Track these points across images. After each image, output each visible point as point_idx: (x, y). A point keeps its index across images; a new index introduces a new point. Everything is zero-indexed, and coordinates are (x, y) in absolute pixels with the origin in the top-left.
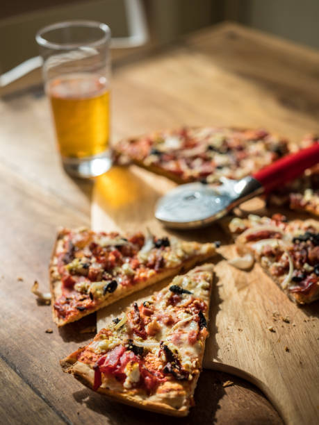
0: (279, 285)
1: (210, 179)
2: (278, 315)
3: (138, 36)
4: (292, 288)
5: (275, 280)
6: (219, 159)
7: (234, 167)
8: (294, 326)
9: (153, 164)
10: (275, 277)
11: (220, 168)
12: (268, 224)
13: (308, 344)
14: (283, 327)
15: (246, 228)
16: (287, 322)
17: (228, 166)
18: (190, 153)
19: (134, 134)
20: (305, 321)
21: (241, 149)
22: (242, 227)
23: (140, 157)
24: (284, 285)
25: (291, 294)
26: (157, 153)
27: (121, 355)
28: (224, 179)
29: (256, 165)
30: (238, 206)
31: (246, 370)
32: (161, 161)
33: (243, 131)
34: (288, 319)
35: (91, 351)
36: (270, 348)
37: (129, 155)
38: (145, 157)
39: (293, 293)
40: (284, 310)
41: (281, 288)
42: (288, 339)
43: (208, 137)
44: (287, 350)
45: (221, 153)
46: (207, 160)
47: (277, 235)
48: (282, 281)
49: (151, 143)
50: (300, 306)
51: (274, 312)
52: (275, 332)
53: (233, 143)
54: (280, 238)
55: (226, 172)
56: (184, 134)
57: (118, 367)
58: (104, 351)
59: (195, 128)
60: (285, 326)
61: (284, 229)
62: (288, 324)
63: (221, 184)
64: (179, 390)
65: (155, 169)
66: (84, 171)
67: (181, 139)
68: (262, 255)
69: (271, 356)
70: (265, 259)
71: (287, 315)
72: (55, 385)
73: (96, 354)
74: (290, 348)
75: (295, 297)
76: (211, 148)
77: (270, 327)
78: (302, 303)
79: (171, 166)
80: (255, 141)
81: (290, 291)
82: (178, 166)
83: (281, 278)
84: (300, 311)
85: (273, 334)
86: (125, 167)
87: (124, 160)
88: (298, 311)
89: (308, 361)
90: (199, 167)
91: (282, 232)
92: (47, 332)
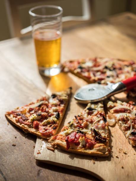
0: (125, 135)
1: (103, 82)
2: (121, 150)
3: (86, 16)
4: (131, 137)
5: (123, 133)
6: (109, 73)
7: (115, 77)
8: (129, 156)
9: (78, 73)
10: (124, 131)
11: (108, 77)
12: (125, 106)
13: (133, 166)
14: (123, 156)
15: (115, 106)
16: (126, 154)
17: (113, 76)
18: (96, 69)
19: (72, 59)
20: (134, 154)
21: (120, 69)
22: (112, 105)
23: (73, 69)
24: (127, 135)
25: (130, 140)
26: (81, 68)
27: (76, 135)
28: (108, 83)
29: (126, 77)
30: (113, 95)
31: (100, 175)
32: (82, 71)
33: (123, 61)
34: (126, 152)
35: (61, 136)
36: (115, 165)
37: (68, 68)
38: (75, 69)
39: (131, 140)
40: (125, 148)
41: (126, 137)
42: (124, 162)
43: (106, 62)
44: (123, 168)
45: (110, 70)
46: (103, 73)
47: (129, 111)
48: (127, 133)
49: (79, 63)
50: (133, 147)
51: (120, 148)
52: (118, 158)
53: (117, 66)
54: (129, 113)
55: (111, 79)
56: (95, 60)
57: (76, 139)
58: (67, 135)
59: (101, 58)
60: (124, 156)
61: (133, 109)
62: (126, 155)
63: (107, 84)
64: (103, 146)
65: (78, 75)
66: (47, 73)
67: (93, 62)
68: (119, 120)
69: (114, 170)
70: (120, 122)
71: (126, 150)
72: (10, 171)
73: (64, 136)
74: (124, 167)
75: (131, 142)
76: (106, 68)
77: (116, 155)
78: (134, 145)
79: (86, 74)
80: (128, 66)
81: (129, 139)
82: (89, 74)
83: (126, 132)
84: (133, 149)
85: (117, 159)
86: (66, 73)
87: (66, 70)
88: (132, 149)
89: (132, 175)
90: (98, 76)
91: (131, 110)
92: (13, 145)
